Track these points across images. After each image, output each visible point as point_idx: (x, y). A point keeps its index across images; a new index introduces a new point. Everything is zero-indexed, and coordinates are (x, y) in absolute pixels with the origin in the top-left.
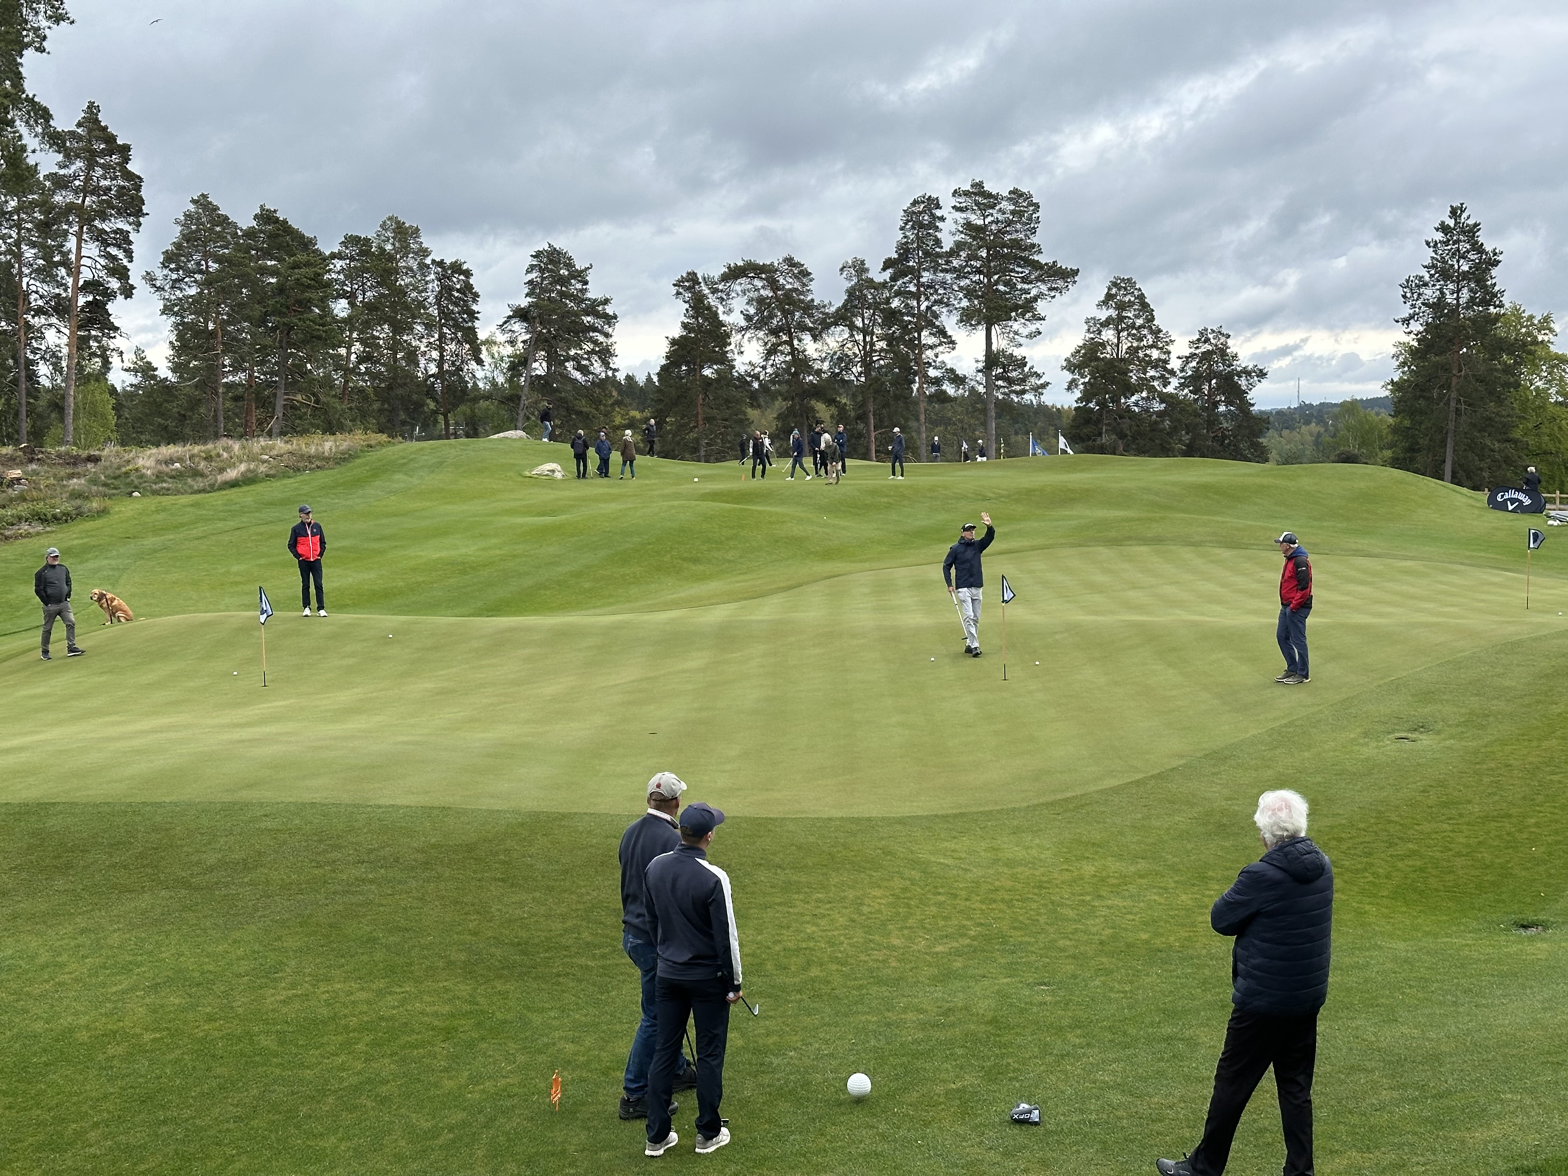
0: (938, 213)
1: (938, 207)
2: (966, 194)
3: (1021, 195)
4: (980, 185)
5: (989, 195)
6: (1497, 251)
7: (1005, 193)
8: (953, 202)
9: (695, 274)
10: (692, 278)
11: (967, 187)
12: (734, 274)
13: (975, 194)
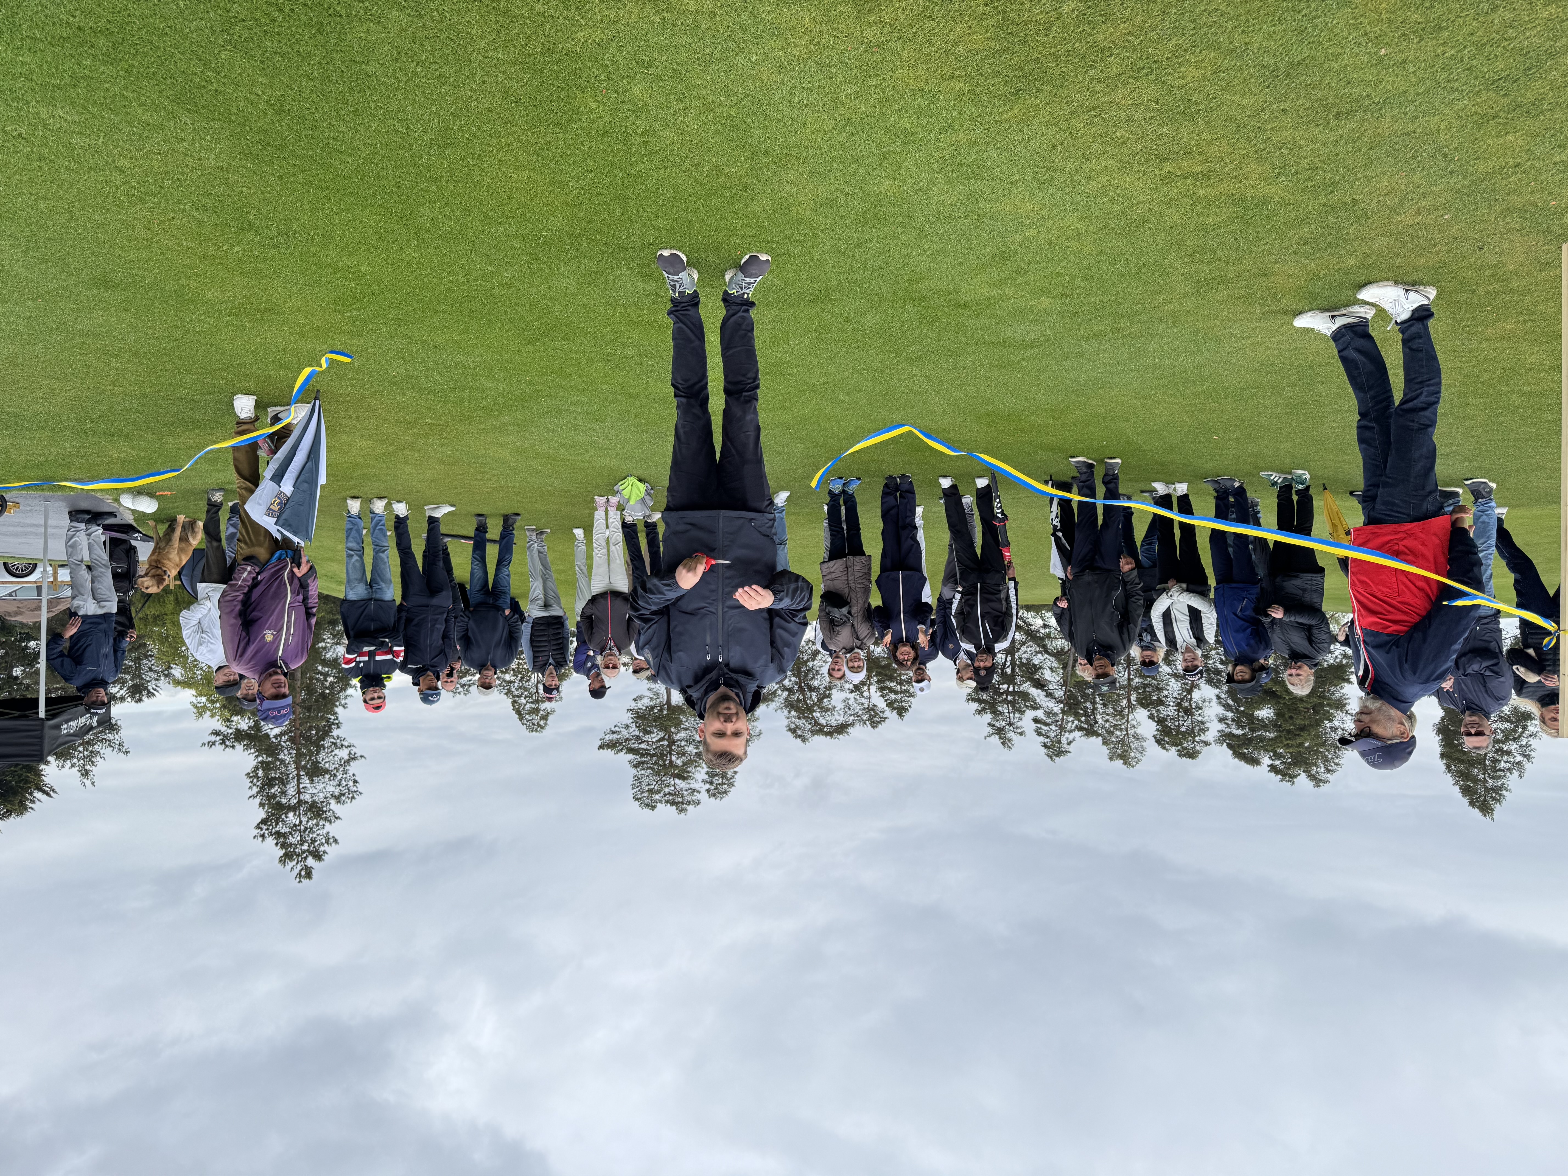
0: (708, 786)
1: (708, 791)
2: (689, 803)
3: (648, 805)
4: (681, 811)
5: (673, 803)
7: (659, 805)
8: (697, 796)
9: (873, 727)
10: (874, 724)
11: (690, 808)
12: (841, 729)
13: (682, 803)
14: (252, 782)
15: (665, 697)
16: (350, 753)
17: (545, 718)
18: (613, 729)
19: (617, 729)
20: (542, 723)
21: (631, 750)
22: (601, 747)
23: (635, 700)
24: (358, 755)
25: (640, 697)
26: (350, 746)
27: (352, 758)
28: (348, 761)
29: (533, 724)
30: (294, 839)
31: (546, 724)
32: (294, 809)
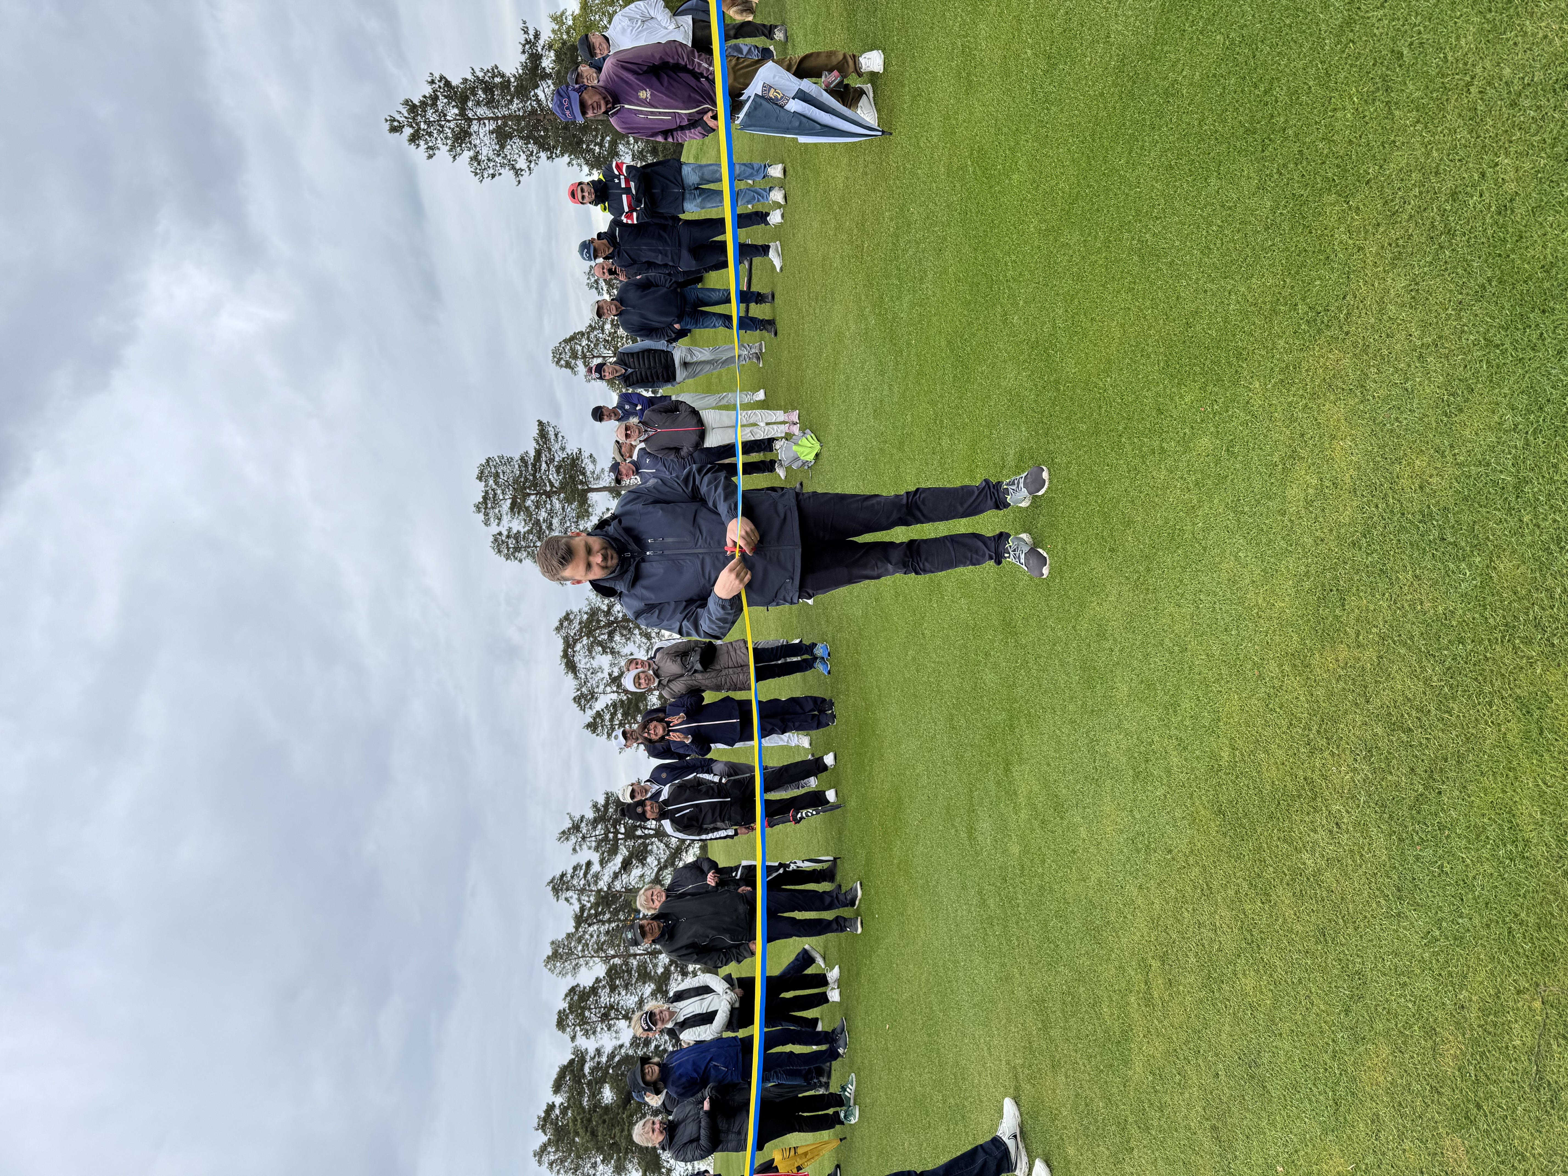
0: (505, 533)
1: (500, 534)
2: (486, 514)
3: (482, 472)
4: (478, 508)
5: (485, 498)
6: (429, 79)
7: (483, 484)
8: (494, 522)
9: (575, 699)
10: (577, 700)
11: (481, 516)
12: (571, 666)
13: (486, 508)
14: (488, 71)
15: (595, 487)
16: (522, 170)
17: (568, 365)
18: (560, 435)
19: (560, 438)
20: (563, 362)
21: (538, 453)
22: (540, 423)
23: (591, 456)
24: (521, 178)
25: (594, 461)
26: (530, 169)
27: (518, 172)
28: (513, 168)
29: (560, 354)
30: (431, 115)
31: (561, 366)
32: (462, 113)
